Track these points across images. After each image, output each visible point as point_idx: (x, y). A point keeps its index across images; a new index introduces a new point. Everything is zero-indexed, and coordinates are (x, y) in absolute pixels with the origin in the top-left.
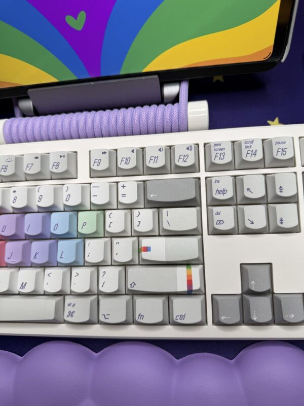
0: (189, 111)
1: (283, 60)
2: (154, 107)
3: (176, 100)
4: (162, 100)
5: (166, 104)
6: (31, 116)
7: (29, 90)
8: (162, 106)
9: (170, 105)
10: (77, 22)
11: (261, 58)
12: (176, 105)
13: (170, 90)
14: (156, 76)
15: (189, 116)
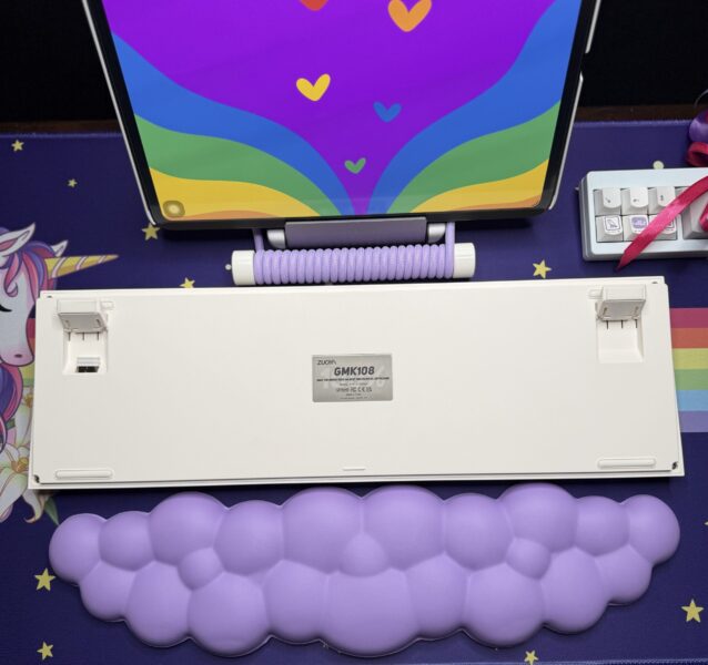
0: (456, 253)
1: (550, 208)
2: (419, 246)
3: (442, 240)
4: (425, 241)
5: (430, 245)
6: (283, 250)
7: (288, 223)
8: (426, 246)
9: (435, 246)
10: (355, 167)
11: (529, 205)
12: (442, 246)
13: (436, 230)
14: (424, 218)
15: (456, 258)
